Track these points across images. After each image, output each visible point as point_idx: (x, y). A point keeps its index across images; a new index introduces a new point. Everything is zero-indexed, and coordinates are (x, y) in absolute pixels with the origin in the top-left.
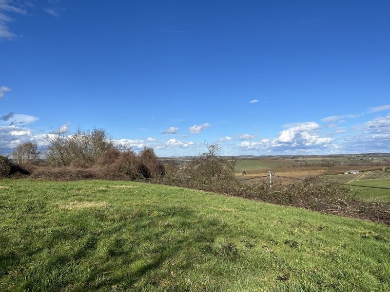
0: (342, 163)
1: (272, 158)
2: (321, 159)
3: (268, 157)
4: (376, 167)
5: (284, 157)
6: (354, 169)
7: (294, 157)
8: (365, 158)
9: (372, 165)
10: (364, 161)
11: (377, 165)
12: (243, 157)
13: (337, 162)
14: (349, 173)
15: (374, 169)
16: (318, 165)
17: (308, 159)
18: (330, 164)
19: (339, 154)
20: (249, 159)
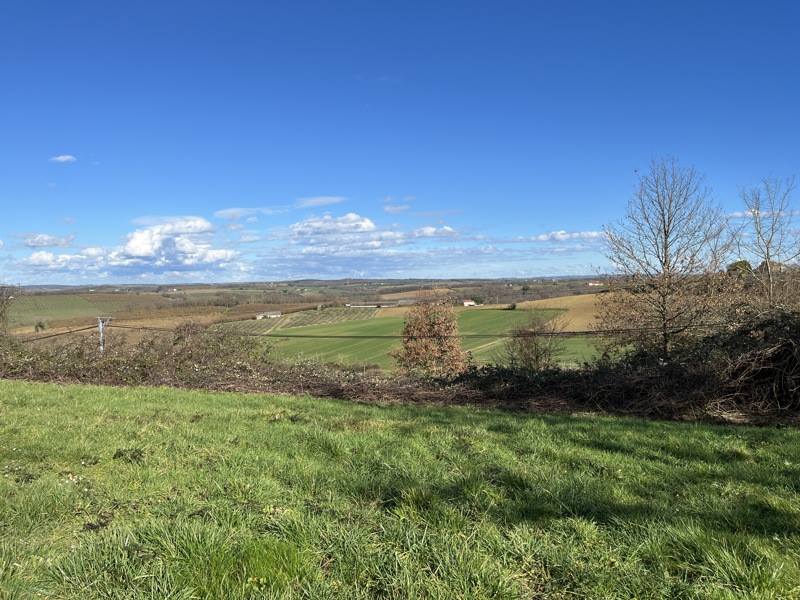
0: (253, 300)
1: (110, 290)
2: (215, 291)
3: (102, 287)
4: (308, 305)
5: (138, 289)
6: (272, 310)
7: (160, 288)
8: (290, 289)
9: (302, 302)
10: (290, 294)
11: (310, 300)
12: (38, 290)
13: (244, 297)
14: (265, 317)
15: (304, 307)
16: (209, 304)
17: (188, 292)
18: (232, 300)
19: (247, 281)
20: (52, 294)
